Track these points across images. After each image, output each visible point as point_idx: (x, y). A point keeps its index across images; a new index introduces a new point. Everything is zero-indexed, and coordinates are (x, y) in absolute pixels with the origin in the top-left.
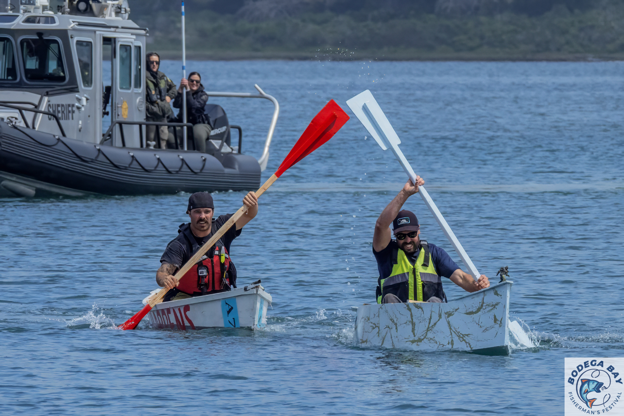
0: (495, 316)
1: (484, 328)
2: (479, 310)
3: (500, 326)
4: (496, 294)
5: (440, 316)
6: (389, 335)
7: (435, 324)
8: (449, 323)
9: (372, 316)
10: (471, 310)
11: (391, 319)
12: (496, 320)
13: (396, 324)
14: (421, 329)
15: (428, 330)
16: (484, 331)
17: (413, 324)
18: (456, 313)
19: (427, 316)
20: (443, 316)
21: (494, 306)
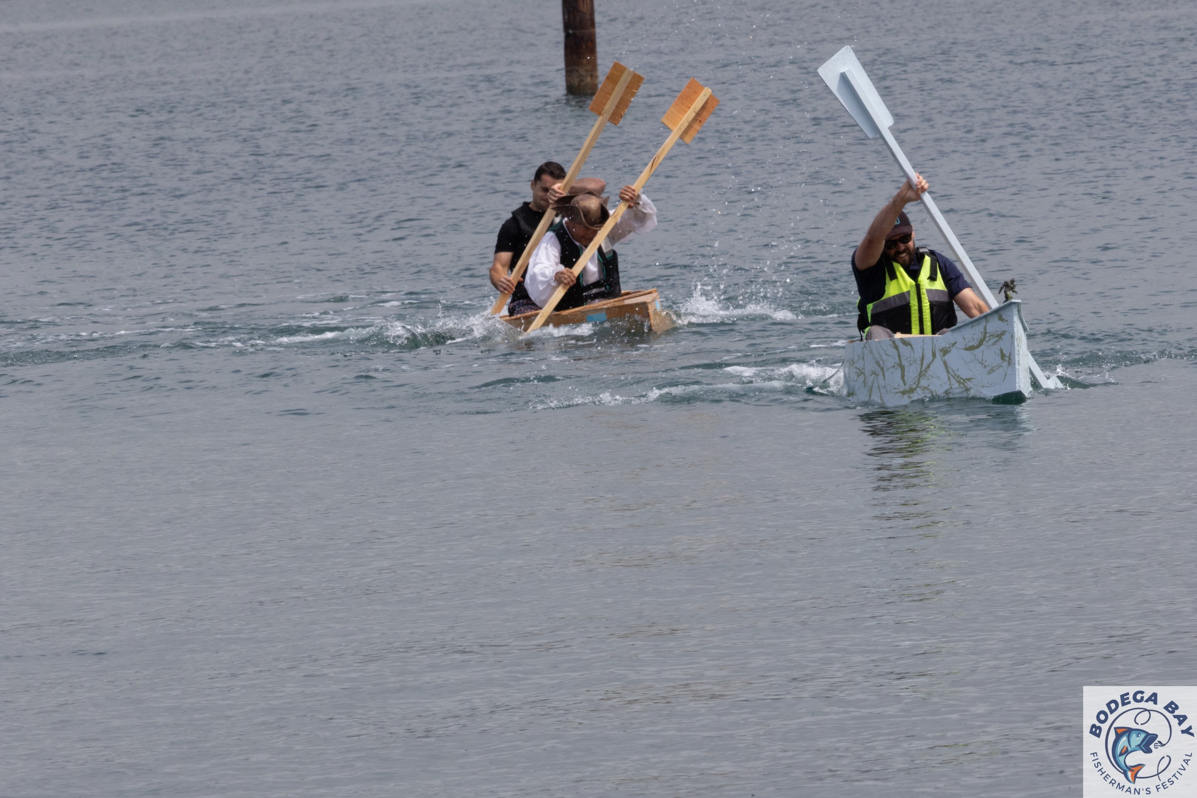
0: (1001, 350)
1: (988, 368)
2: (980, 343)
3: (1009, 364)
4: (1001, 319)
5: (934, 355)
6: (875, 385)
7: (929, 366)
8: (945, 363)
9: (856, 358)
10: (971, 344)
11: (877, 363)
12: (1003, 356)
13: (882, 369)
14: (912, 373)
15: (920, 376)
16: (989, 373)
17: (902, 368)
18: (954, 350)
19: (918, 355)
20: (938, 354)
21: (1000, 336)
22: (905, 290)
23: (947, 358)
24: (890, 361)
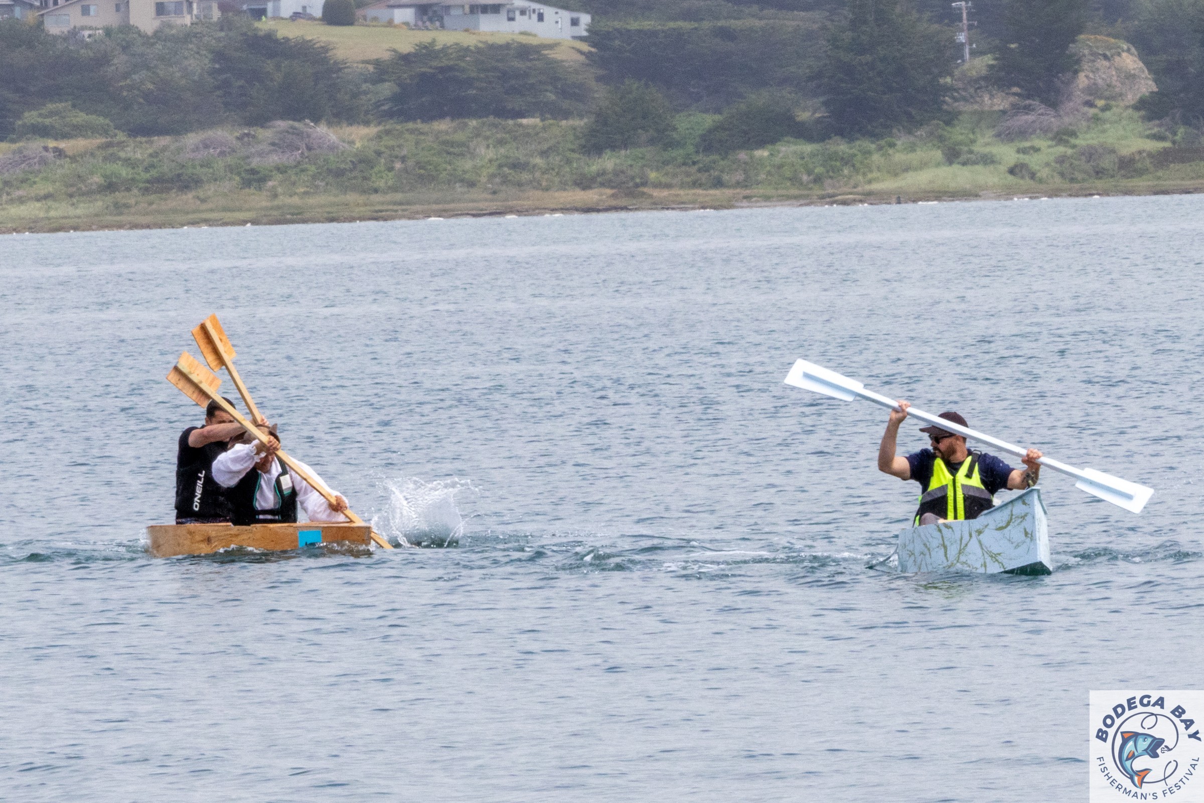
0: (1025, 529)
1: (1015, 545)
2: (1008, 524)
3: (1031, 540)
4: (1024, 503)
5: (971, 536)
6: (923, 563)
7: (966, 545)
8: (980, 542)
9: (907, 542)
10: (1001, 525)
11: (925, 545)
12: (1026, 534)
13: (929, 549)
14: (953, 551)
15: (960, 553)
16: (1015, 548)
17: (945, 547)
18: (987, 530)
19: (958, 536)
20: (974, 534)
21: (1023, 517)
22: (944, 483)
23: (981, 536)
24: (935, 543)
